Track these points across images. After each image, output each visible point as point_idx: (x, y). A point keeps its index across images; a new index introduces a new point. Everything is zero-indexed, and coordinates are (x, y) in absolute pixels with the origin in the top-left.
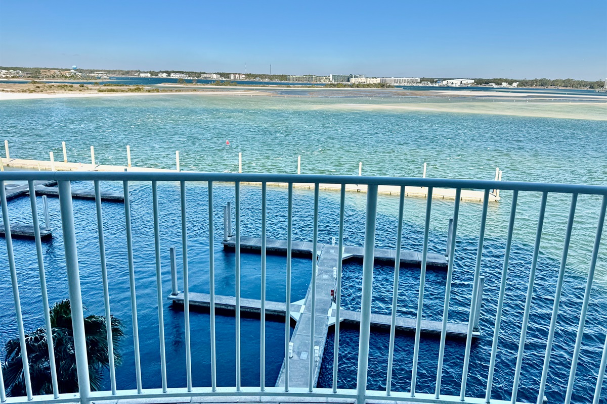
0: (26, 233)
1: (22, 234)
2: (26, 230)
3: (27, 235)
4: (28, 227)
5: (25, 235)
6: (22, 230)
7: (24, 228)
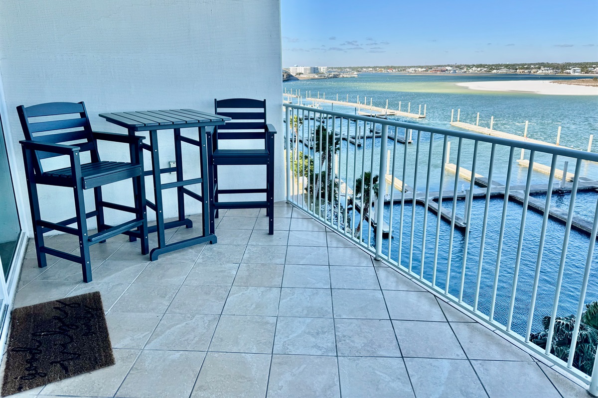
0: (584, 227)
1: (580, 227)
2: (585, 224)
3: (584, 229)
4: (588, 222)
5: (582, 229)
6: (581, 223)
7: (584, 222)
